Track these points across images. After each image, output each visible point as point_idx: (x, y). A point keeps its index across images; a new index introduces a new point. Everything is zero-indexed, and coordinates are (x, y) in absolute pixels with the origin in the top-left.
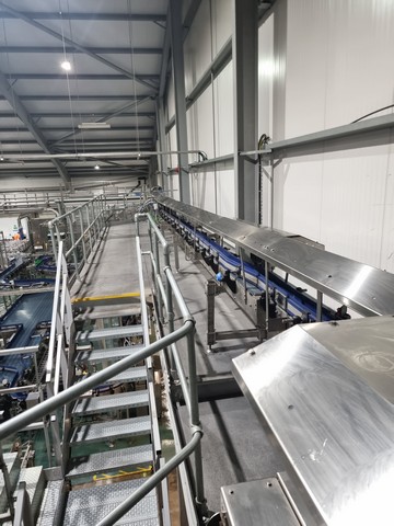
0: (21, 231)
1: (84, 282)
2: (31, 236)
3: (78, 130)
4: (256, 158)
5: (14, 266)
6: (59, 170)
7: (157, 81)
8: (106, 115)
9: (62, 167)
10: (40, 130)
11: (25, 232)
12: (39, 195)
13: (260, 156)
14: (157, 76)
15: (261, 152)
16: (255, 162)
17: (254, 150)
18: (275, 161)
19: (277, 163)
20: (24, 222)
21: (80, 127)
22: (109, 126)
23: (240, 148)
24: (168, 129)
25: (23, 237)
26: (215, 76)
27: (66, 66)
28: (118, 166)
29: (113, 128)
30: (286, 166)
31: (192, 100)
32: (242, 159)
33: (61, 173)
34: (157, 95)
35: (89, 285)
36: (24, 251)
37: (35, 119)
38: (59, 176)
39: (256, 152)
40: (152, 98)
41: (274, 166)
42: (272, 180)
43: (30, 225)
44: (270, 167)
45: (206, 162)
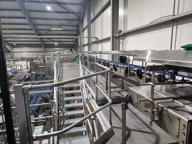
0: (27, 66)
1: (59, 77)
2: (31, 68)
3: (50, 30)
4: (118, 37)
5: (26, 78)
6: (42, 45)
7: (80, 15)
8: (61, 26)
9: (43, 44)
10: (37, 30)
11: (29, 66)
12: (34, 53)
13: (119, 36)
14: (80, 13)
15: (119, 35)
16: (117, 38)
17: (117, 34)
18: (124, 38)
19: (125, 39)
20: (29, 63)
21: (51, 29)
22: (62, 30)
23: (113, 34)
24: (83, 31)
25: (28, 68)
26: (103, 12)
27: (49, 8)
28: (64, 44)
29: (63, 30)
30: (127, 39)
31: (93, 21)
32: (113, 37)
33: (43, 46)
34: (80, 19)
35: (61, 78)
36: (29, 73)
37: (35, 26)
38: (42, 47)
39: (118, 35)
40: (78, 21)
41: (123, 40)
42: (123, 44)
43: (31, 64)
44: (122, 40)
45: (98, 40)
